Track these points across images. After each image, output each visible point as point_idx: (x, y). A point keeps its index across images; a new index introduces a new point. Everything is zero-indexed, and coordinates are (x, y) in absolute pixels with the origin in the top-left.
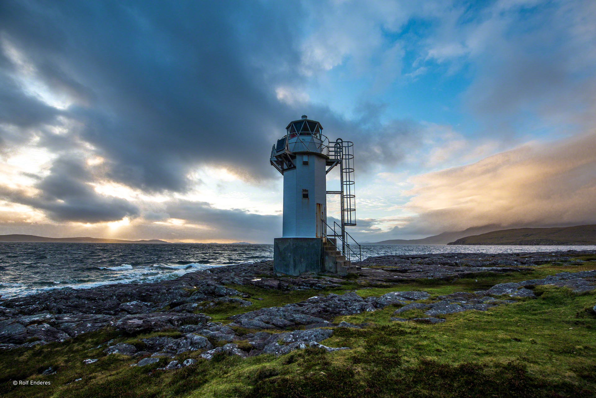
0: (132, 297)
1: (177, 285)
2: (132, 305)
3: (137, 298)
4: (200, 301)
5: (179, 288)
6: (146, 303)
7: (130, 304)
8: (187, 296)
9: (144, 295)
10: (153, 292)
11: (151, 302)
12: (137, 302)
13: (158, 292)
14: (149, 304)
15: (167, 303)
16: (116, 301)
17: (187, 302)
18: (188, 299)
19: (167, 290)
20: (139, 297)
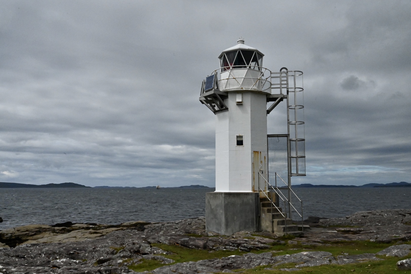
0: (61, 255)
1: (103, 244)
2: (62, 262)
3: (65, 256)
4: (125, 258)
5: (105, 246)
6: (75, 261)
7: (60, 261)
8: (113, 253)
9: (72, 252)
10: (81, 250)
11: (79, 259)
12: (66, 259)
13: (85, 251)
14: (78, 262)
15: (94, 261)
16: (46, 259)
17: (113, 259)
18: (114, 256)
19: (94, 249)
20: (67, 254)
